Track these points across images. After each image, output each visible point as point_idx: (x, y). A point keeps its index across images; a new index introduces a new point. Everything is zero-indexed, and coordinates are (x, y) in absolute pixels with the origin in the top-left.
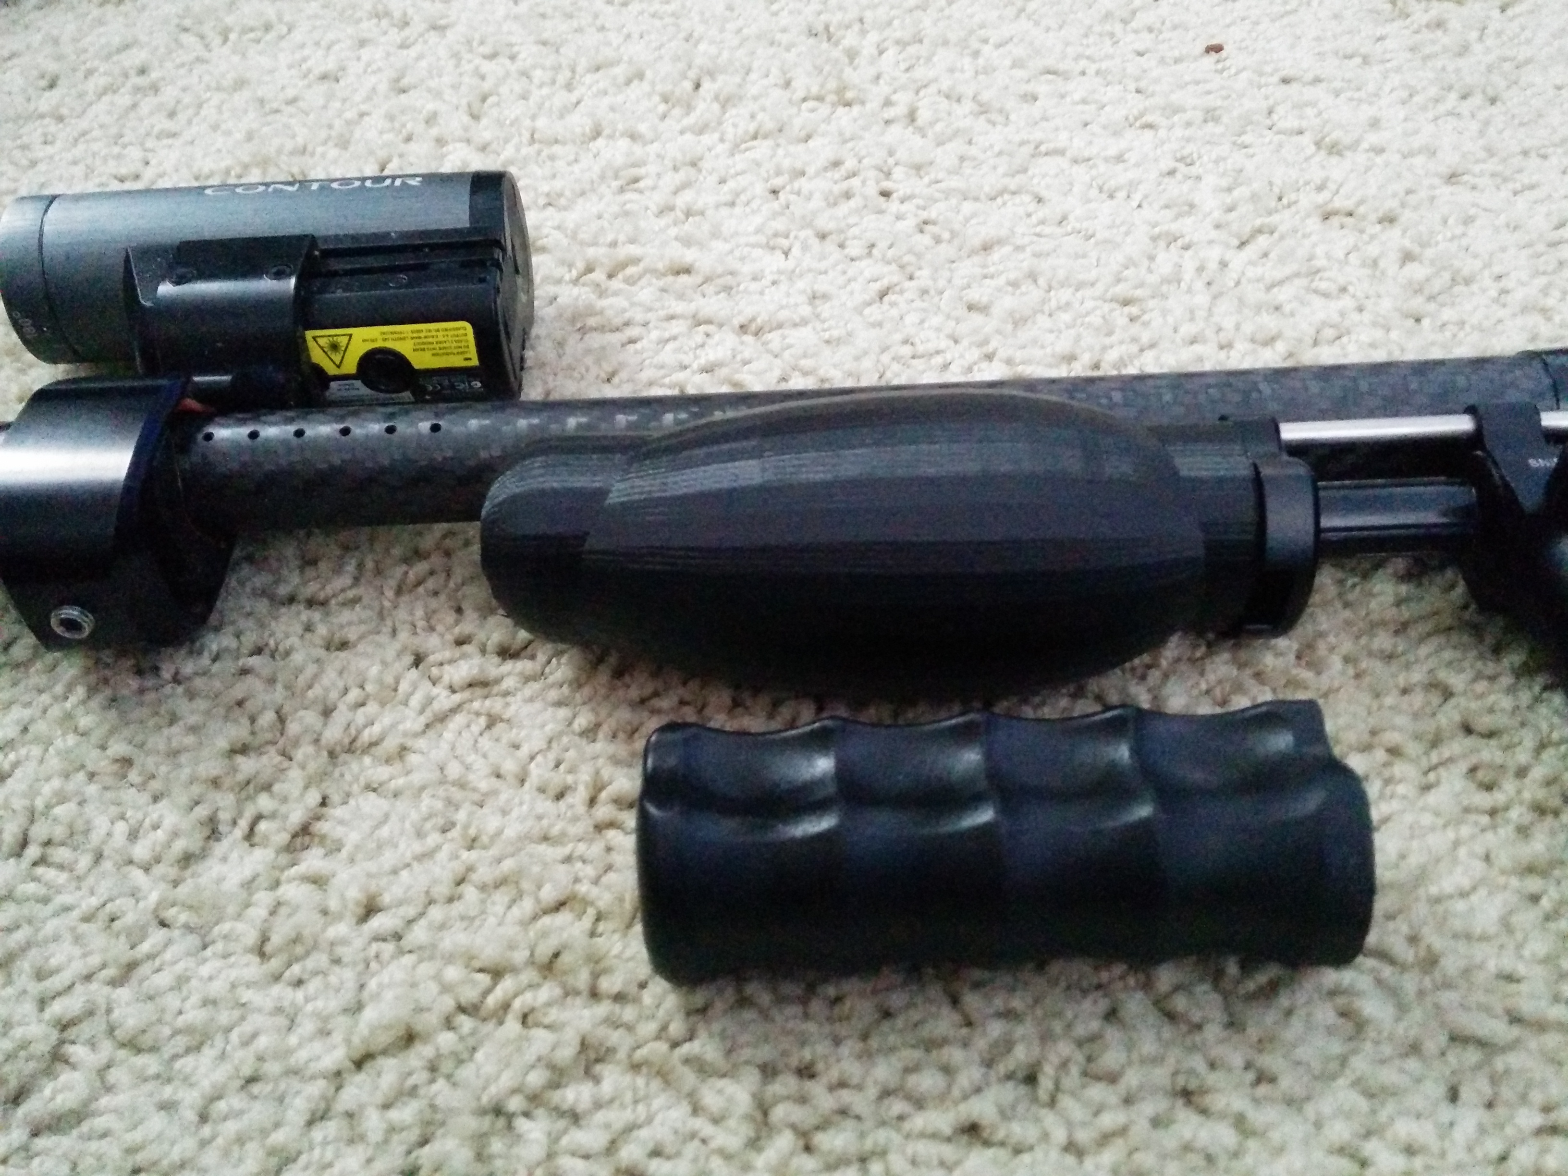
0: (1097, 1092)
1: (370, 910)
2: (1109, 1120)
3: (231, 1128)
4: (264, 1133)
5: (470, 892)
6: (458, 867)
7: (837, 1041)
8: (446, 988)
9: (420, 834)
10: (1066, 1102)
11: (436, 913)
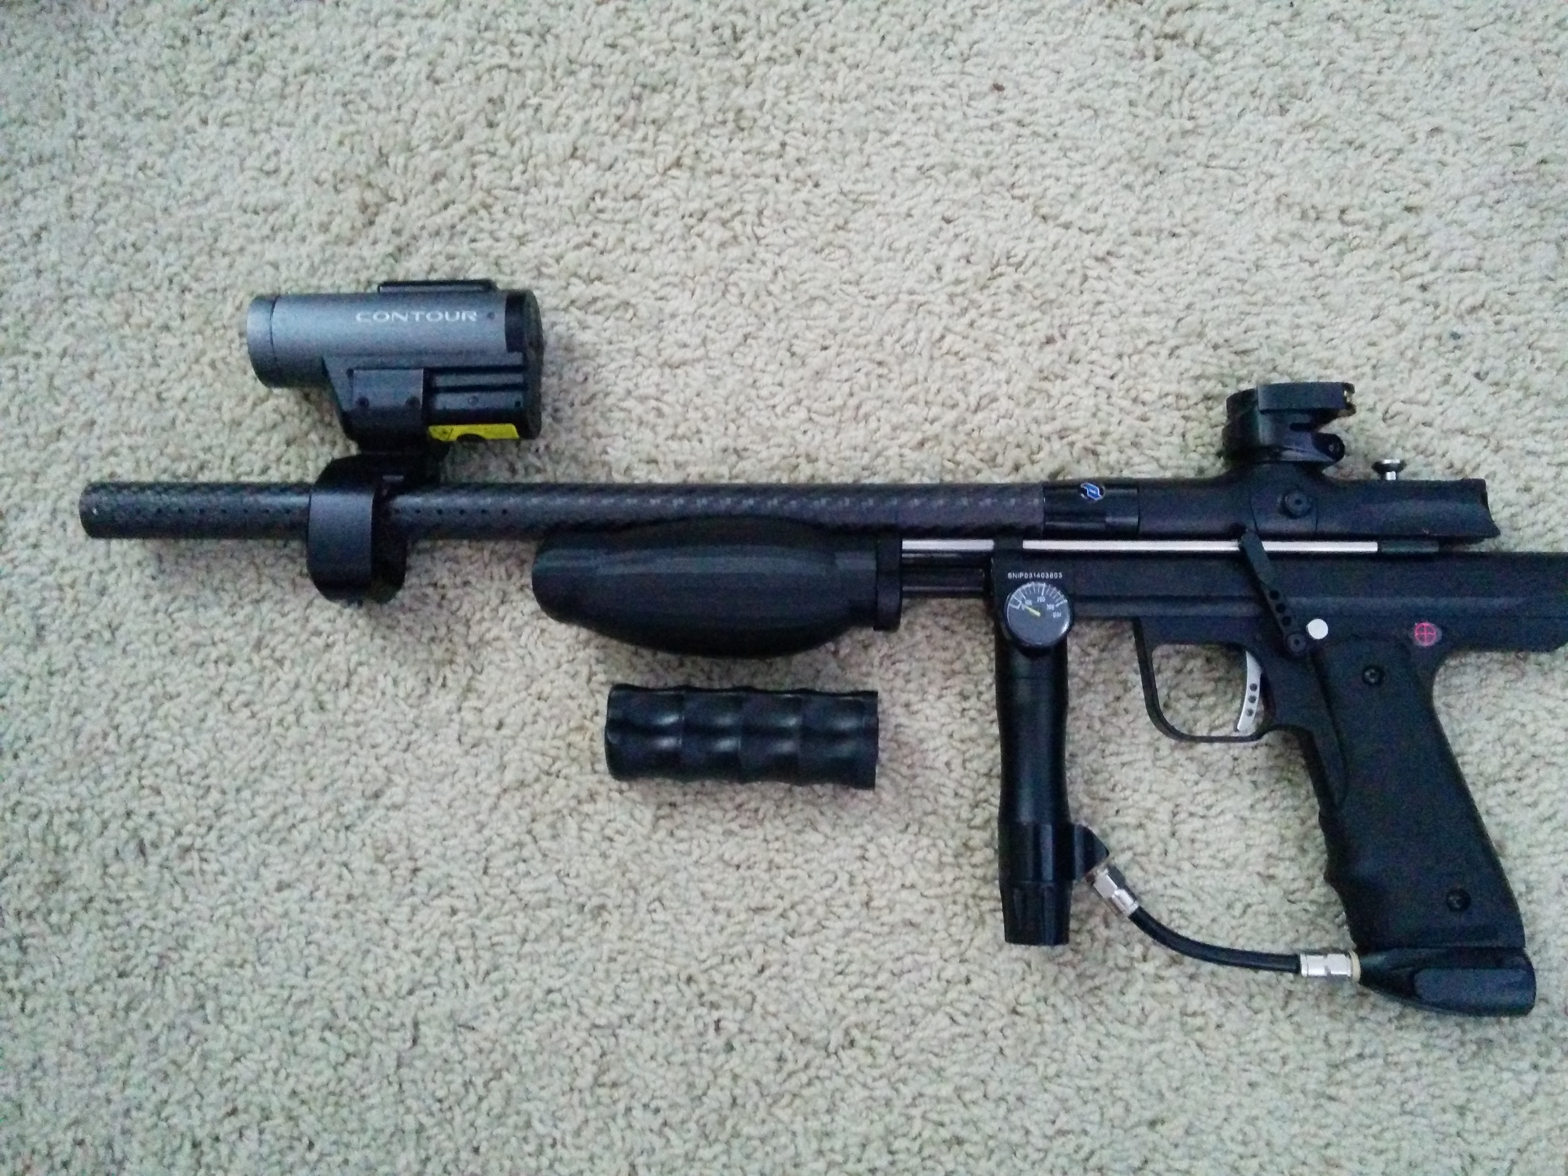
0: (778, 822)
1: (500, 726)
2: (779, 833)
3: (462, 813)
4: (474, 815)
5: (541, 721)
6: (533, 710)
7: (685, 794)
8: (535, 765)
9: (517, 692)
10: (767, 824)
11: (528, 730)
